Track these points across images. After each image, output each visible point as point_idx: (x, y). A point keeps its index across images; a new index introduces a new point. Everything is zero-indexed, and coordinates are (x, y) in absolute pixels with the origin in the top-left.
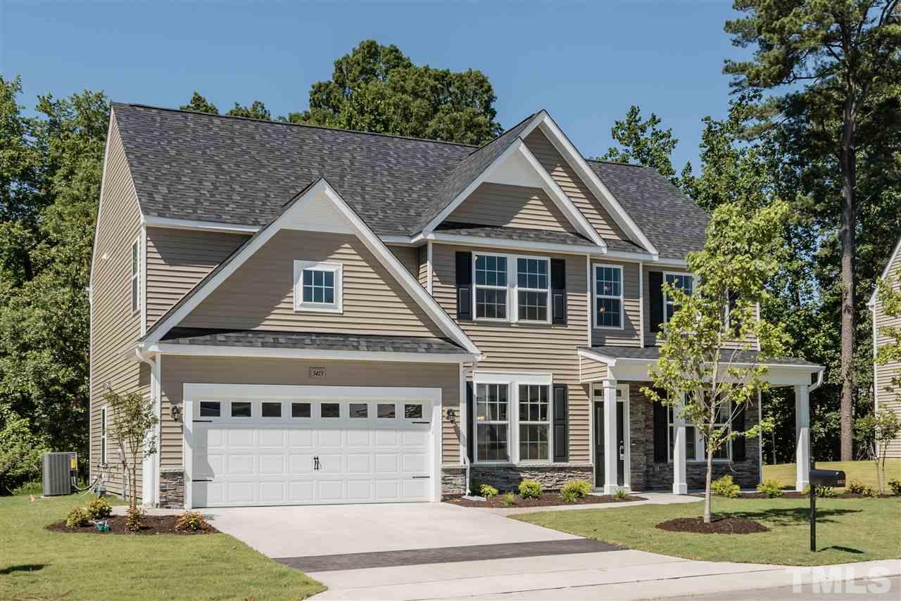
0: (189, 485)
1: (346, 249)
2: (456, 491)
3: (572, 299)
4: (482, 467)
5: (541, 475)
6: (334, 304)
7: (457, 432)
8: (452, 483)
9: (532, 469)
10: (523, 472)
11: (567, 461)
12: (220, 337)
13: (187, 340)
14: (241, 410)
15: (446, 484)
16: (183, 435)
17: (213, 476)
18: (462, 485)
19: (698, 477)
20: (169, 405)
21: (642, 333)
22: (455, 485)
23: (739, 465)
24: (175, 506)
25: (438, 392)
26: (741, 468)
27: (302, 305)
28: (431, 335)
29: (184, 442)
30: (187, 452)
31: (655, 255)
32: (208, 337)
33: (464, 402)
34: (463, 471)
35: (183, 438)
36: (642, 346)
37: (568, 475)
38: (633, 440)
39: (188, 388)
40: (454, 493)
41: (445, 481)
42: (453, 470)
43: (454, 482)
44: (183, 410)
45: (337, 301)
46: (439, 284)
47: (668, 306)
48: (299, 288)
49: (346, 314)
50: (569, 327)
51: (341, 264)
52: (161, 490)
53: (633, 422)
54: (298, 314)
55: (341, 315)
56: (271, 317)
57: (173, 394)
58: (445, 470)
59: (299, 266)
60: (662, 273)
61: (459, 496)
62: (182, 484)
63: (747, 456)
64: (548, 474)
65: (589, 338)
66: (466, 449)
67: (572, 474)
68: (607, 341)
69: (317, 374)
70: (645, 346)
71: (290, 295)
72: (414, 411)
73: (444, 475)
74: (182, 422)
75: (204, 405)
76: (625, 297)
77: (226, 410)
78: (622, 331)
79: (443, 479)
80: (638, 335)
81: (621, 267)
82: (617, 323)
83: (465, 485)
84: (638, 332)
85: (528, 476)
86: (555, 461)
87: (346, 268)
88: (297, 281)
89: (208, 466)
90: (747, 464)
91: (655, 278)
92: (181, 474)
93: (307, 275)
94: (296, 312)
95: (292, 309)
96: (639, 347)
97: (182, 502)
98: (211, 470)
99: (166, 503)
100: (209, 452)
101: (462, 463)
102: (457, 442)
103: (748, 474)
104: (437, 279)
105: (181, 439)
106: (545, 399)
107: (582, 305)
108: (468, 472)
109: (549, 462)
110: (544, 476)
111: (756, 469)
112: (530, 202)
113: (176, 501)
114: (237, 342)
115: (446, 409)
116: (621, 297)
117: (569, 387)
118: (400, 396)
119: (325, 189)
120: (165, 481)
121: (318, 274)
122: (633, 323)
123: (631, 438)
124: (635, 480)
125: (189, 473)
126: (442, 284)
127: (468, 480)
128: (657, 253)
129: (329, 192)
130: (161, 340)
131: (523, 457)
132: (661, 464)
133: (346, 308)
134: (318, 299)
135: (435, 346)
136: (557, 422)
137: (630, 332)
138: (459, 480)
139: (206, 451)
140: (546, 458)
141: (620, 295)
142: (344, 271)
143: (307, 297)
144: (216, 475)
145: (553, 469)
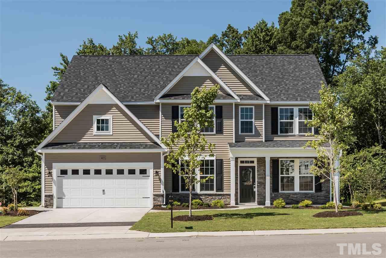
0: (55, 200)
1: (114, 109)
2: (159, 203)
3: (226, 122)
4: (183, 194)
5: (210, 197)
6: (109, 131)
7: (160, 179)
8: (157, 200)
9: (206, 195)
10: (201, 196)
11: (223, 191)
12: (64, 146)
13: (51, 148)
14: (75, 172)
15: (155, 200)
16: (53, 182)
17: (65, 196)
18: (162, 201)
19: (295, 199)
20: (47, 171)
21: (264, 135)
22: (158, 201)
23: (319, 194)
24: (50, 207)
25: (151, 164)
26: (319, 195)
27: (96, 133)
28: (149, 141)
29: (53, 184)
30: (54, 188)
31: (268, 100)
32: (59, 146)
33: (163, 168)
34: (162, 196)
35: (53, 183)
36: (264, 141)
37: (223, 197)
38: (258, 183)
39: (54, 164)
40: (158, 204)
41: (154, 199)
42: (158, 195)
43: (158, 200)
44: (53, 173)
45: (110, 130)
46: (165, 120)
47: (281, 122)
48: (95, 125)
49: (114, 135)
50: (224, 135)
51: (112, 116)
52: (45, 201)
53: (258, 175)
54: (95, 135)
55: (112, 135)
56: (85, 137)
57: (49, 167)
58: (154, 195)
59: (95, 118)
60: (278, 108)
61: (160, 205)
62: (52, 199)
63: (322, 189)
64: (213, 197)
65: (234, 139)
66: (163, 186)
67: (225, 197)
68: (246, 140)
69: (103, 158)
70: (265, 141)
71: (92, 129)
72: (143, 172)
73: (154, 197)
74: (52, 177)
75: (61, 171)
76: (255, 120)
77: (70, 172)
78: (253, 135)
79: (154, 198)
80: (262, 136)
81: (253, 107)
82: (251, 131)
83: (163, 201)
84: (262, 135)
85: (204, 198)
86: (217, 191)
87: (114, 117)
88: (95, 123)
89: (63, 193)
90: (323, 193)
91: (274, 110)
92: (52, 196)
93: (98, 121)
94: (94, 135)
95: (92, 134)
96: (263, 142)
97: (53, 206)
98: (64, 194)
99: (47, 206)
100: (63, 188)
101: (162, 192)
102: (160, 184)
103: (323, 198)
104: (164, 118)
105: (52, 183)
106: (212, 165)
107: (230, 125)
108: (165, 196)
109: (214, 192)
110: (211, 198)
111: (328, 195)
112: (205, 83)
113: (50, 205)
114: (70, 147)
115: (155, 170)
116: (253, 120)
117: (224, 160)
118: (137, 166)
119: (103, 87)
120: (46, 198)
121: (103, 120)
122: (259, 131)
123: (257, 182)
124: (259, 200)
125: (55, 195)
126: (166, 119)
127: (164, 199)
128: (269, 99)
129: (104, 89)
130: (42, 148)
131: (201, 190)
132: (276, 193)
133: (114, 133)
134: (103, 130)
135: (148, 146)
136: (218, 175)
137: (258, 135)
138: (160, 199)
139: (62, 188)
140: (213, 190)
141: (252, 119)
142: (113, 118)
143: (98, 129)
144: (66, 196)
145: (216, 195)
